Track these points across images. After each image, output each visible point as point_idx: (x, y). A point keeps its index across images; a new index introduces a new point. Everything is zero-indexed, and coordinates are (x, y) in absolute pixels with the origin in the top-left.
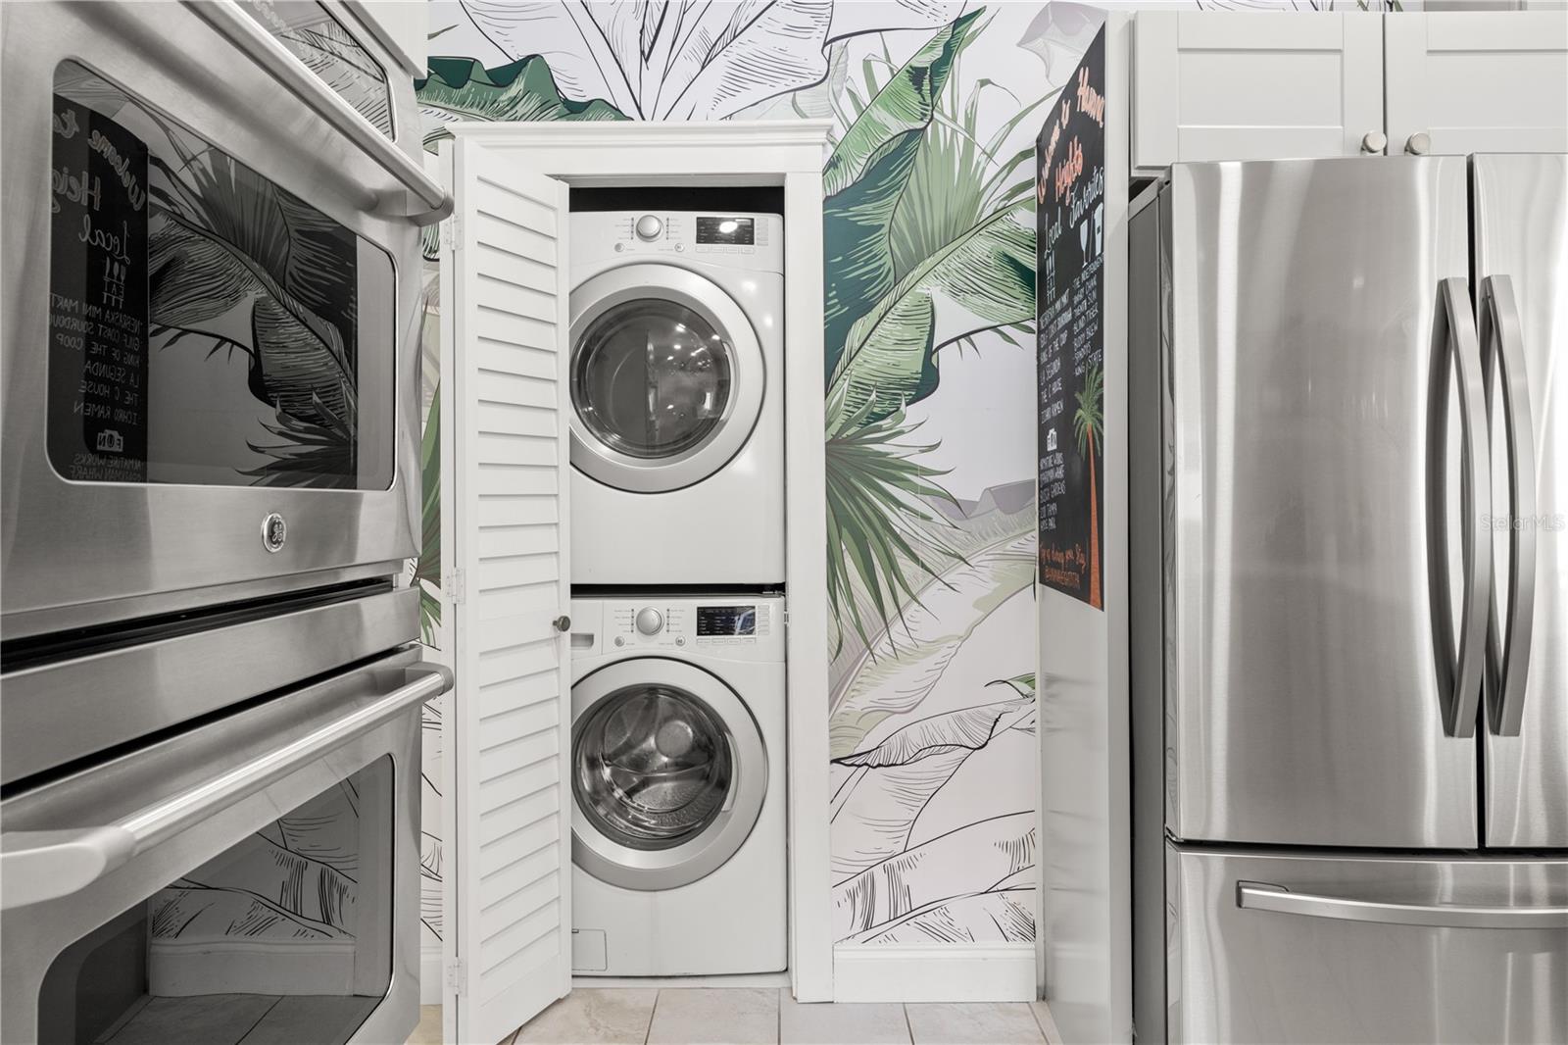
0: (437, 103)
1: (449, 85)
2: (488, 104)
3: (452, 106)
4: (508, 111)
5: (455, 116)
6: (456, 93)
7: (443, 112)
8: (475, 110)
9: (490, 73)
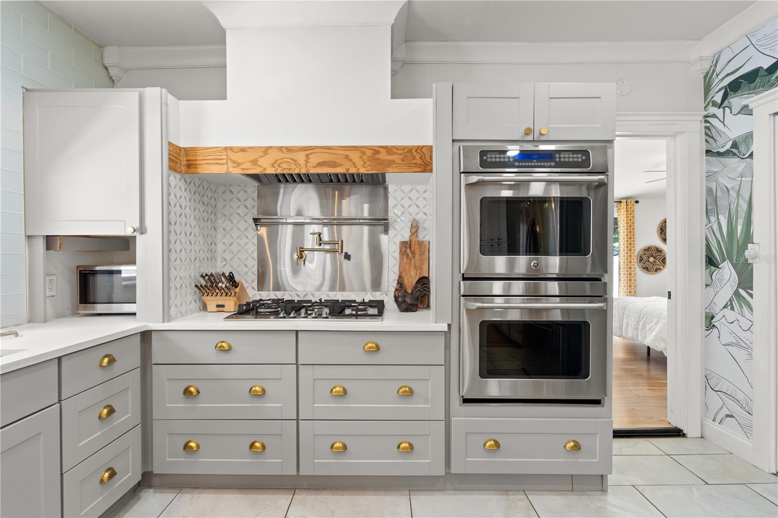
0: (746, 93)
1: (749, 83)
2: (766, 84)
3: (751, 92)
4: (775, 83)
5: (752, 95)
6: (753, 85)
7: (747, 95)
8: (761, 89)
9: (767, 70)
